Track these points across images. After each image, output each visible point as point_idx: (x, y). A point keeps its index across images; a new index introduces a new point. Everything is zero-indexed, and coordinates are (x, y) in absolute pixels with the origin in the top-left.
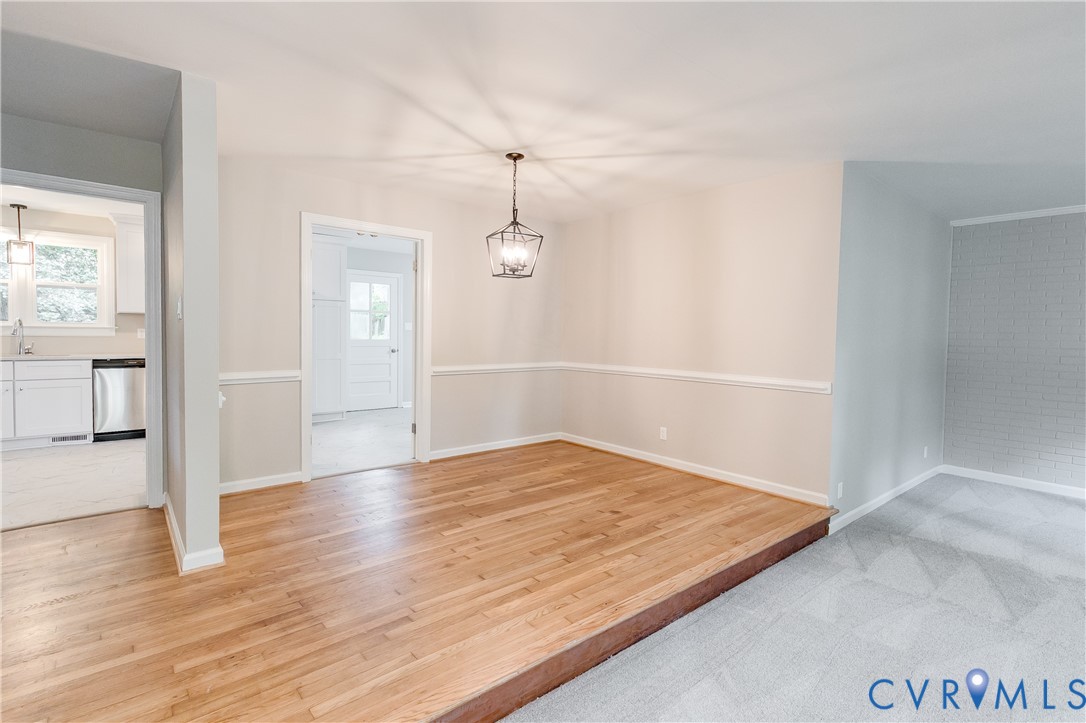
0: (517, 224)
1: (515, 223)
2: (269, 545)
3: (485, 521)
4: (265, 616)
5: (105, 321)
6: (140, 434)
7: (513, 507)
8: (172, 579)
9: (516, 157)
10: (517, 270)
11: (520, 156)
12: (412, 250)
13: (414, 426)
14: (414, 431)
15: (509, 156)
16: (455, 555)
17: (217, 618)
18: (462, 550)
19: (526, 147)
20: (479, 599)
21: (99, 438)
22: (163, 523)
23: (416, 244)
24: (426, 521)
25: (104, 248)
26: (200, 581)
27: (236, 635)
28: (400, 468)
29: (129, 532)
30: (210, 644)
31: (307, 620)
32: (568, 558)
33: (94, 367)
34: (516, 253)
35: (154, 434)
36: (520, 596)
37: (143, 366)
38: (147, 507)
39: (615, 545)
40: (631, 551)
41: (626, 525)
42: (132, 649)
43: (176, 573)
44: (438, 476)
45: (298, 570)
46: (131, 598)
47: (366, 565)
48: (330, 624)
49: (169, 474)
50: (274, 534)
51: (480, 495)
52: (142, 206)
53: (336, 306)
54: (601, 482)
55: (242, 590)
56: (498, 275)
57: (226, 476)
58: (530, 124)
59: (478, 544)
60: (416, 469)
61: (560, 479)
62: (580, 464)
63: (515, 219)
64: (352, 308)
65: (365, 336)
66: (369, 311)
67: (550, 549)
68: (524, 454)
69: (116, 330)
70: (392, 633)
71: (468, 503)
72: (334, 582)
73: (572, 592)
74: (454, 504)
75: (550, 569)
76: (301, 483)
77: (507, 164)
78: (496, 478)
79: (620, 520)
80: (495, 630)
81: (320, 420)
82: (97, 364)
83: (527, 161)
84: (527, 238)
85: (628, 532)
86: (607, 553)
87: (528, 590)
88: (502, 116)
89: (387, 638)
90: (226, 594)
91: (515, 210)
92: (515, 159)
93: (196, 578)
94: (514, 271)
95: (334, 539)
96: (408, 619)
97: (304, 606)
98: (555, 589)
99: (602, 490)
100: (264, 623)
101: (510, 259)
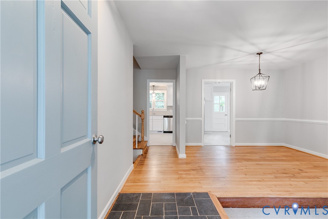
0: (261, 74)
1: (260, 73)
2: (194, 157)
3: (250, 163)
4: (193, 169)
5: (165, 108)
6: (171, 132)
7: (260, 161)
8: (177, 159)
9: (259, 54)
10: (261, 88)
11: (261, 53)
12: (230, 86)
13: (230, 135)
14: (230, 137)
15: (258, 54)
16: (239, 168)
17: (185, 167)
18: (241, 168)
19: (263, 50)
20: (244, 179)
21: (165, 132)
22: (175, 149)
23: (231, 83)
24: (232, 159)
25: (165, 92)
26: (182, 160)
27: (188, 170)
28: (226, 146)
29: (170, 149)
30: (184, 171)
31: (202, 172)
32: (276, 177)
33: (164, 117)
34: (260, 82)
35: (174, 132)
36: (257, 182)
37: (172, 117)
38: (173, 146)
39: (297, 178)
40: (304, 181)
41: (304, 174)
42: (172, 168)
43: (178, 158)
44: (237, 150)
45: (200, 163)
46: (171, 160)
47: (215, 165)
48: (207, 174)
49: (177, 140)
50: (196, 155)
51: (249, 156)
52: (172, 83)
53: (211, 102)
54: (298, 161)
55: (189, 163)
56: (254, 90)
57: (187, 142)
58: (262, 44)
59: (246, 167)
60: (231, 147)
61: (280, 157)
62: (290, 154)
63: (260, 72)
64: (215, 103)
65: (218, 111)
66: (219, 104)
67: (270, 174)
68: (267, 148)
69: (167, 110)
70: (220, 179)
71: (245, 158)
72: (208, 166)
73: (275, 185)
74: (240, 157)
75: (269, 178)
76: (201, 146)
77: (257, 56)
78: (256, 153)
79: (302, 172)
80: (247, 186)
81: (206, 133)
82: (165, 117)
83: (264, 54)
84: (264, 78)
85: (304, 176)
86: (292, 179)
87: (259, 181)
88: (253, 44)
89: (219, 180)
90: (187, 163)
91: (260, 70)
92: (260, 54)
93: (181, 159)
94: (259, 88)
95: (208, 158)
96: (224, 177)
97: (201, 169)
98: (268, 183)
99: (298, 163)
100: (193, 170)
101: (258, 85)
